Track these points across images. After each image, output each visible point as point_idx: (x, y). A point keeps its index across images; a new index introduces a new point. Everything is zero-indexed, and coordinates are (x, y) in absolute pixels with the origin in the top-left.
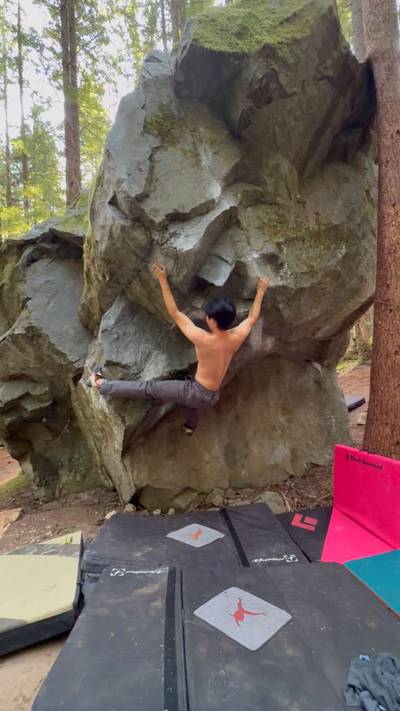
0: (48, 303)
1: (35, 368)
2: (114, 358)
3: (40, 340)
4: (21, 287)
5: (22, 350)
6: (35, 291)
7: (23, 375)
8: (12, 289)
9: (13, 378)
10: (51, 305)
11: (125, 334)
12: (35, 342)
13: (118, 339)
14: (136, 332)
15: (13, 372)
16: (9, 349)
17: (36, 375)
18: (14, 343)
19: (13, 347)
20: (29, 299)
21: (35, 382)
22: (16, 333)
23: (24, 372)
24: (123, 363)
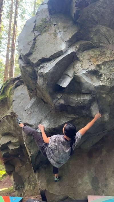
0: (20, 102)
1: (13, 130)
2: (27, 122)
3: (15, 118)
4: (12, 96)
5: (9, 122)
6: (17, 98)
7: (9, 133)
8: (10, 97)
9: (6, 134)
10: (21, 103)
11: (33, 112)
12: (13, 119)
13: (30, 114)
14: (38, 111)
15: (6, 132)
16: (5, 122)
17: (14, 133)
18: (7, 119)
19: (6, 121)
20: (14, 101)
21: (14, 136)
22: (8, 115)
23: (10, 132)
24: (30, 124)
